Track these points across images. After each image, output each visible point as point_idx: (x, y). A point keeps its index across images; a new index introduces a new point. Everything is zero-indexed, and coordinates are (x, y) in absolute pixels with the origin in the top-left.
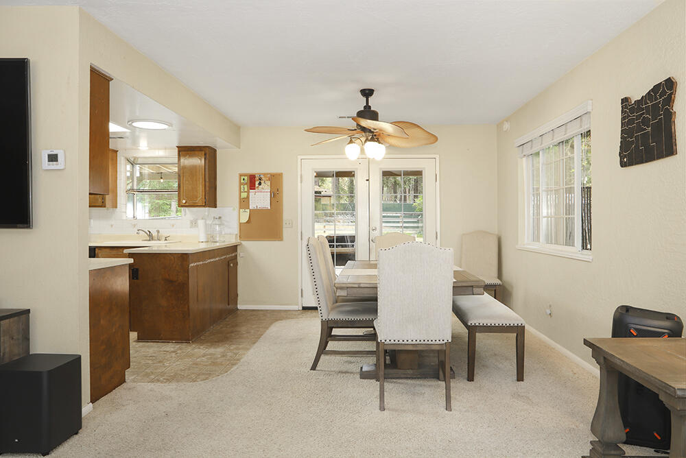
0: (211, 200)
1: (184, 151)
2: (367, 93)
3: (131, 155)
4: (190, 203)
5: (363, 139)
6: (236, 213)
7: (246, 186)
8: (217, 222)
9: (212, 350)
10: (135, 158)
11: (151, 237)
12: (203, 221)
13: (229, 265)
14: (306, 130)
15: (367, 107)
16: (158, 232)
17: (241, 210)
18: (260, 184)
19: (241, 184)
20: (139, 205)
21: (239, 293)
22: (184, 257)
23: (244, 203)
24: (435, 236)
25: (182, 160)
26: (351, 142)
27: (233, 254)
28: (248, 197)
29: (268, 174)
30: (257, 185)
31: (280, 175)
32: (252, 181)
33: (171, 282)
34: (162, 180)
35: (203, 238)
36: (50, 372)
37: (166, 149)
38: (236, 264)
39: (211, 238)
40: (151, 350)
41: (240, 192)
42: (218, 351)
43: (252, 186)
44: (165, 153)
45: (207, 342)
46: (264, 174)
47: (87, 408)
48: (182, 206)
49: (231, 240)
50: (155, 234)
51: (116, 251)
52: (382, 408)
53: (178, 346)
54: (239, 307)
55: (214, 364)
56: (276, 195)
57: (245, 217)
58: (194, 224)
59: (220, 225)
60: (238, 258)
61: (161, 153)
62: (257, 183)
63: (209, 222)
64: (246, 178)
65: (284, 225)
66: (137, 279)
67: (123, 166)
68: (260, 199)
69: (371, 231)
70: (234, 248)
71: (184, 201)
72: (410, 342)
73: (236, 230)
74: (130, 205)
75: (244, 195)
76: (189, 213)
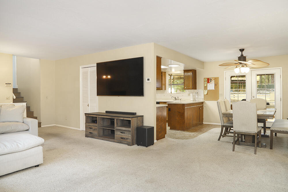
0: (194, 87)
1: (185, 71)
2: (242, 50)
3: (170, 73)
4: (188, 88)
5: (241, 66)
6: (203, 91)
7: (206, 82)
8: (196, 94)
9: (190, 133)
10: (171, 74)
11: (176, 99)
12: (192, 94)
13: (200, 109)
14: (219, 65)
15: (242, 55)
16: (178, 97)
17: (205, 90)
18: (211, 81)
19: (204, 81)
20: (173, 89)
21: (204, 118)
22: (183, 105)
23: (206, 88)
24: (280, 100)
25: (185, 74)
26: (236, 67)
27: (202, 105)
28: (207, 86)
29: (214, 78)
30: (210, 82)
31: (218, 78)
32: (208, 80)
33: (180, 112)
34: (181, 80)
35: (192, 100)
36: (147, 129)
37: (180, 71)
38: (203, 108)
39: (194, 99)
40: (173, 132)
41: (204, 84)
42: (192, 134)
43: (208, 82)
44: (180, 72)
45: (190, 131)
46: (212, 78)
47: (155, 141)
48: (185, 89)
49: (201, 100)
50: (177, 98)
51: (165, 103)
52: (234, 150)
53: (181, 132)
54: (204, 123)
55: (190, 136)
56: (216, 85)
57: (206, 93)
58: (189, 95)
59: (197, 95)
60: (204, 106)
61: (179, 72)
62: (210, 81)
63: (194, 94)
64: (206, 79)
65: (219, 95)
66: (170, 111)
67: (168, 77)
68: (211, 86)
69: (252, 97)
70: (202, 103)
71: (186, 88)
72: (243, 132)
73: (203, 97)
74: (170, 89)
75: (206, 85)
76: (187, 91)
